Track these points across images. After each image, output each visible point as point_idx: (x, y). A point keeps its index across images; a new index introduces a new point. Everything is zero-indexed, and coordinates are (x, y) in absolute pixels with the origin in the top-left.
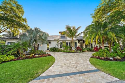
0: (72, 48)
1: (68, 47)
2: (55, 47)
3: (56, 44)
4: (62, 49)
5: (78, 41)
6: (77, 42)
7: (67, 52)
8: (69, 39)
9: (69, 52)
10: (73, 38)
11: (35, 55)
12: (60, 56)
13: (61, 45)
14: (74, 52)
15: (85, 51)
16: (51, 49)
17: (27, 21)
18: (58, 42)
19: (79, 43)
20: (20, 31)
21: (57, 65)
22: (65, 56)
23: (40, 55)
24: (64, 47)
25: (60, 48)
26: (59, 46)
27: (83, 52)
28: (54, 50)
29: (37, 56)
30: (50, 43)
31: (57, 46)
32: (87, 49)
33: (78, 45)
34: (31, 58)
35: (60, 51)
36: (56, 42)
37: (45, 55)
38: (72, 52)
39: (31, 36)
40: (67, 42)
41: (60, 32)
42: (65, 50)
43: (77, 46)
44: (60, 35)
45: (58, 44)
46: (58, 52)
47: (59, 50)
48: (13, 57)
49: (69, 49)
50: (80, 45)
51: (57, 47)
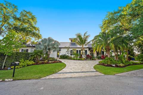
0: (82, 56)
1: (78, 55)
2: (65, 54)
3: (66, 52)
4: (72, 56)
5: (89, 49)
6: (87, 50)
7: (77, 60)
8: (80, 47)
9: (79, 60)
10: (83, 46)
11: (48, 61)
12: (70, 63)
13: (71, 53)
14: (83, 60)
15: (95, 59)
16: (61, 56)
17: (39, 30)
18: (68, 49)
19: (89, 50)
20: (32, 38)
21: (67, 68)
22: (75, 63)
23: (53, 62)
24: (74, 55)
25: (70, 56)
26: (69, 54)
27: (93, 60)
28: (64, 57)
29: (50, 62)
30: (60, 50)
31: (68, 53)
32: (98, 57)
33: (89, 53)
34: (46, 63)
35: (71, 59)
36: (66, 50)
37: (57, 62)
38: (82, 60)
39: (45, 44)
40: (77, 49)
41: (70, 39)
42: (75, 58)
43: (87, 54)
44: (70, 42)
45: (68, 52)
46: (69, 59)
47: (69, 57)
48: (32, 62)
49: (79, 57)
50: (91, 53)
51: (67, 55)
